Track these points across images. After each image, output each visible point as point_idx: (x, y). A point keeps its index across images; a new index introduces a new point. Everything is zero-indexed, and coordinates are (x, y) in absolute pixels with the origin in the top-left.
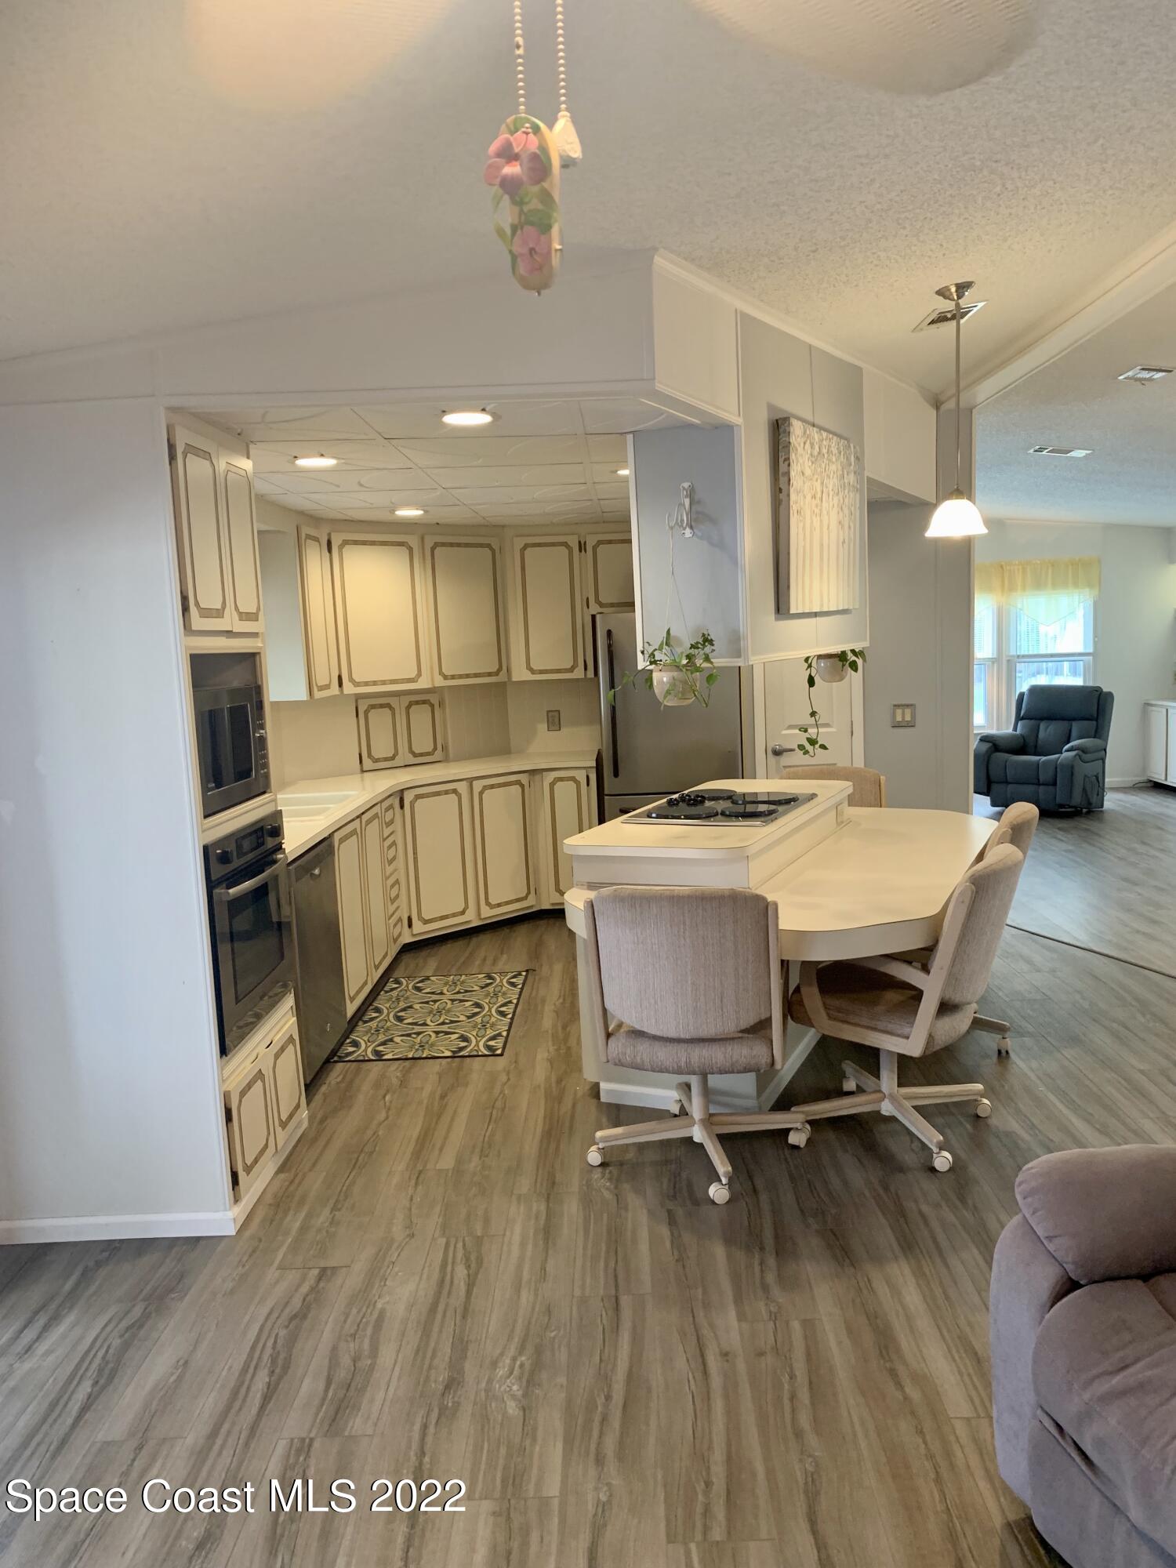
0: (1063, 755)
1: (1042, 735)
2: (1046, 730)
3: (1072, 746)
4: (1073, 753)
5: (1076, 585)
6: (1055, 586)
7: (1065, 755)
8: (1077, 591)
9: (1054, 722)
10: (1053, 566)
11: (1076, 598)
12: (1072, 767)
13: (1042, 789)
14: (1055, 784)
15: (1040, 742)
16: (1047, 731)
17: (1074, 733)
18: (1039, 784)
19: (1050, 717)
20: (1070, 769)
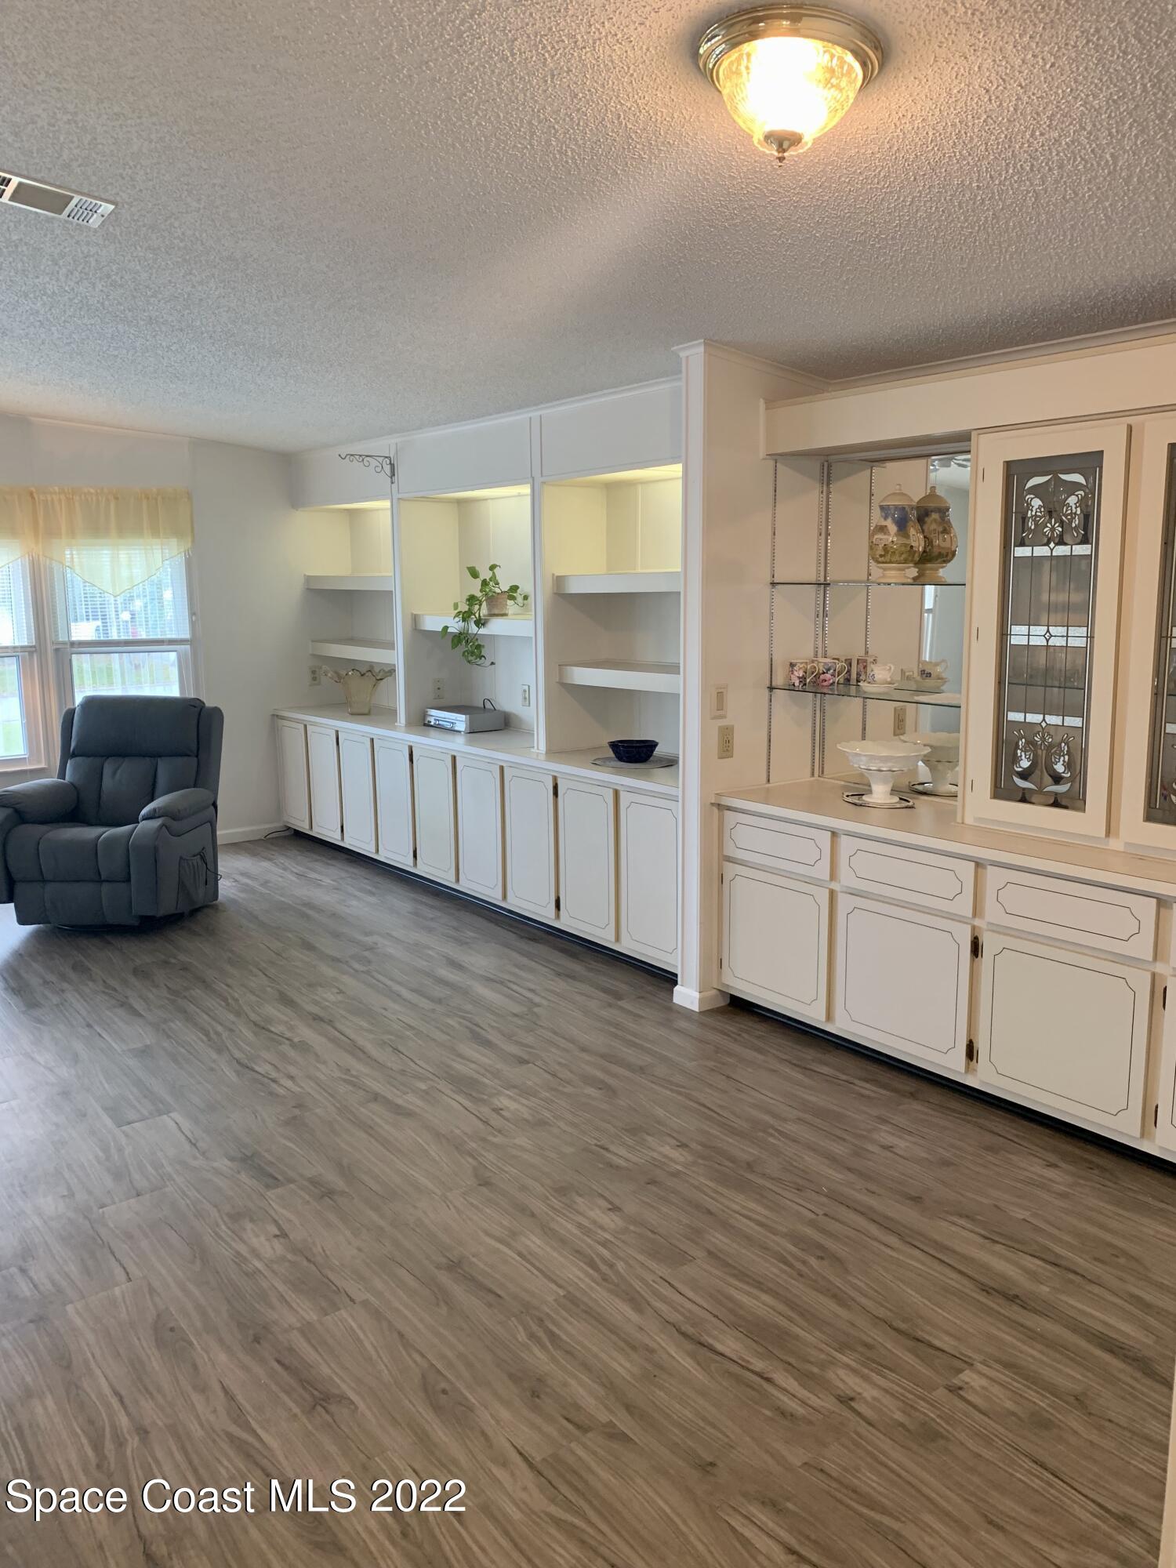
0: (140, 825)
1: (107, 782)
2: (114, 773)
3: (155, 810)
4: (155, 824)
5: (155, 532)
6: (122, 532)
7: (143, 825)
8: (158, 541)
9: (127, 759)
10: (117, 498)
11: (158, 554)
12: (156, 849)
13: (105, 888)
14: (128, 880)
15: (104, 797)
16: (117, 777)
17: (162, 781)
18: (99, 880)
19: (119, 752)
20: (152, 852)
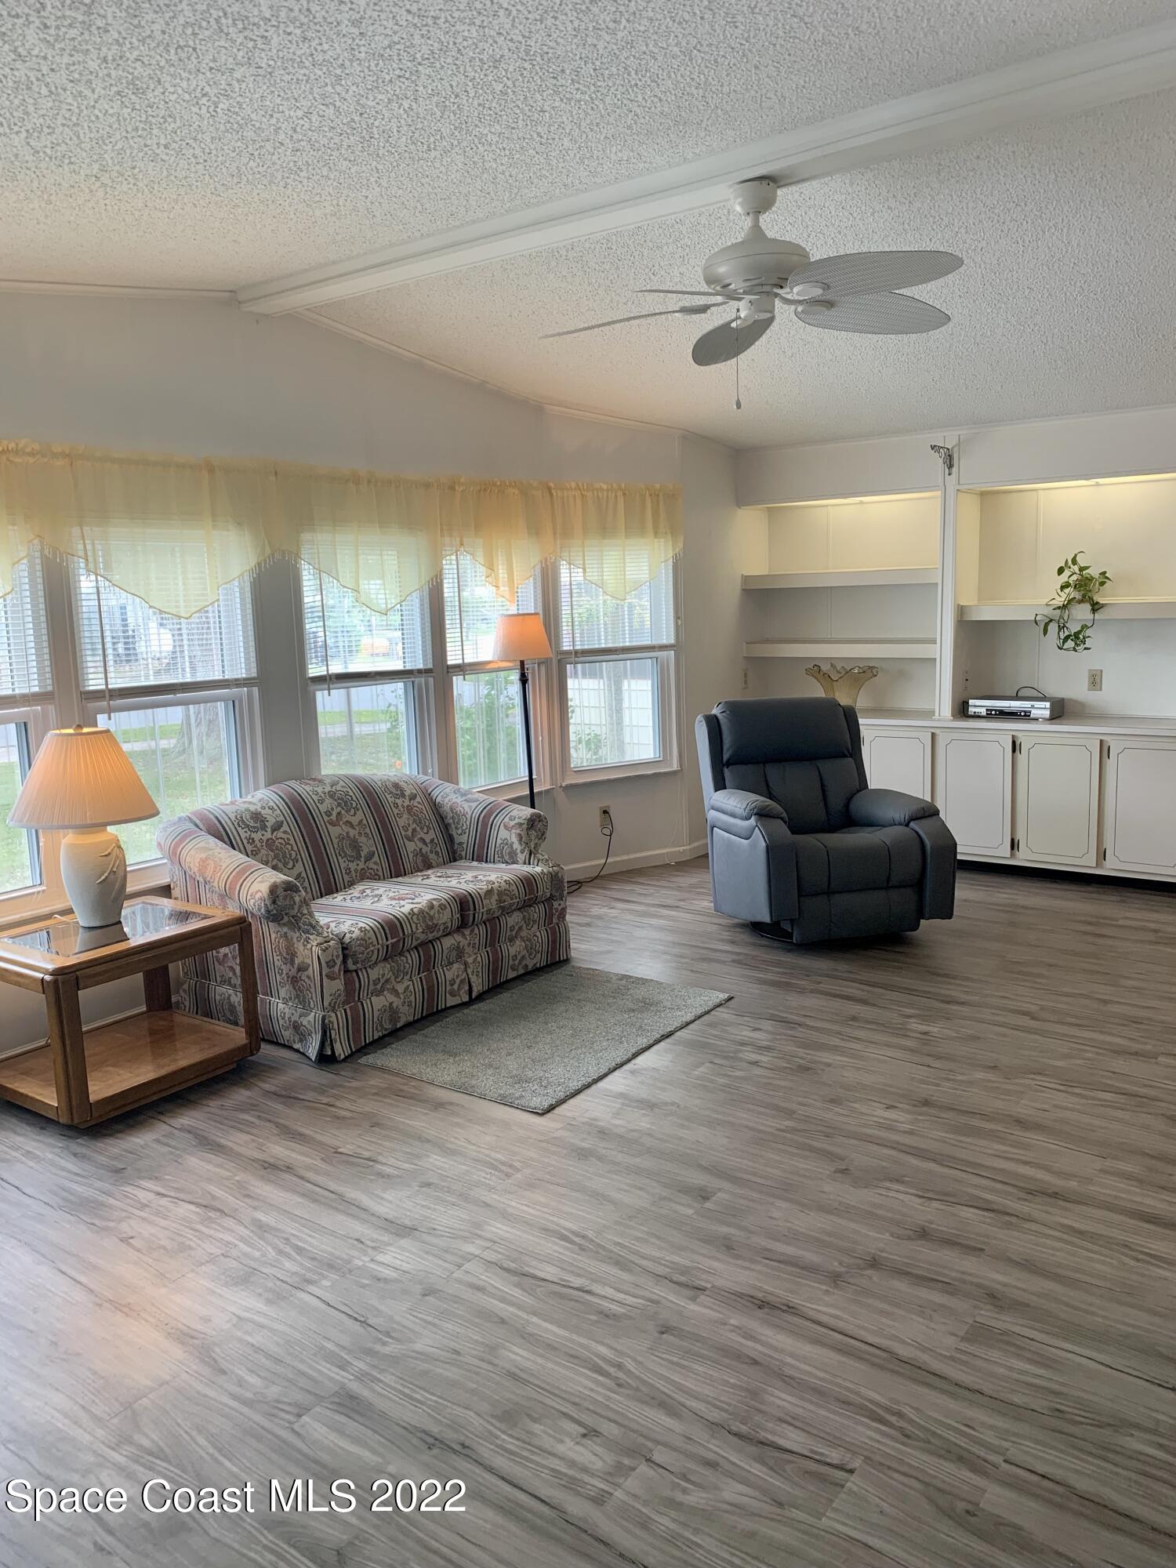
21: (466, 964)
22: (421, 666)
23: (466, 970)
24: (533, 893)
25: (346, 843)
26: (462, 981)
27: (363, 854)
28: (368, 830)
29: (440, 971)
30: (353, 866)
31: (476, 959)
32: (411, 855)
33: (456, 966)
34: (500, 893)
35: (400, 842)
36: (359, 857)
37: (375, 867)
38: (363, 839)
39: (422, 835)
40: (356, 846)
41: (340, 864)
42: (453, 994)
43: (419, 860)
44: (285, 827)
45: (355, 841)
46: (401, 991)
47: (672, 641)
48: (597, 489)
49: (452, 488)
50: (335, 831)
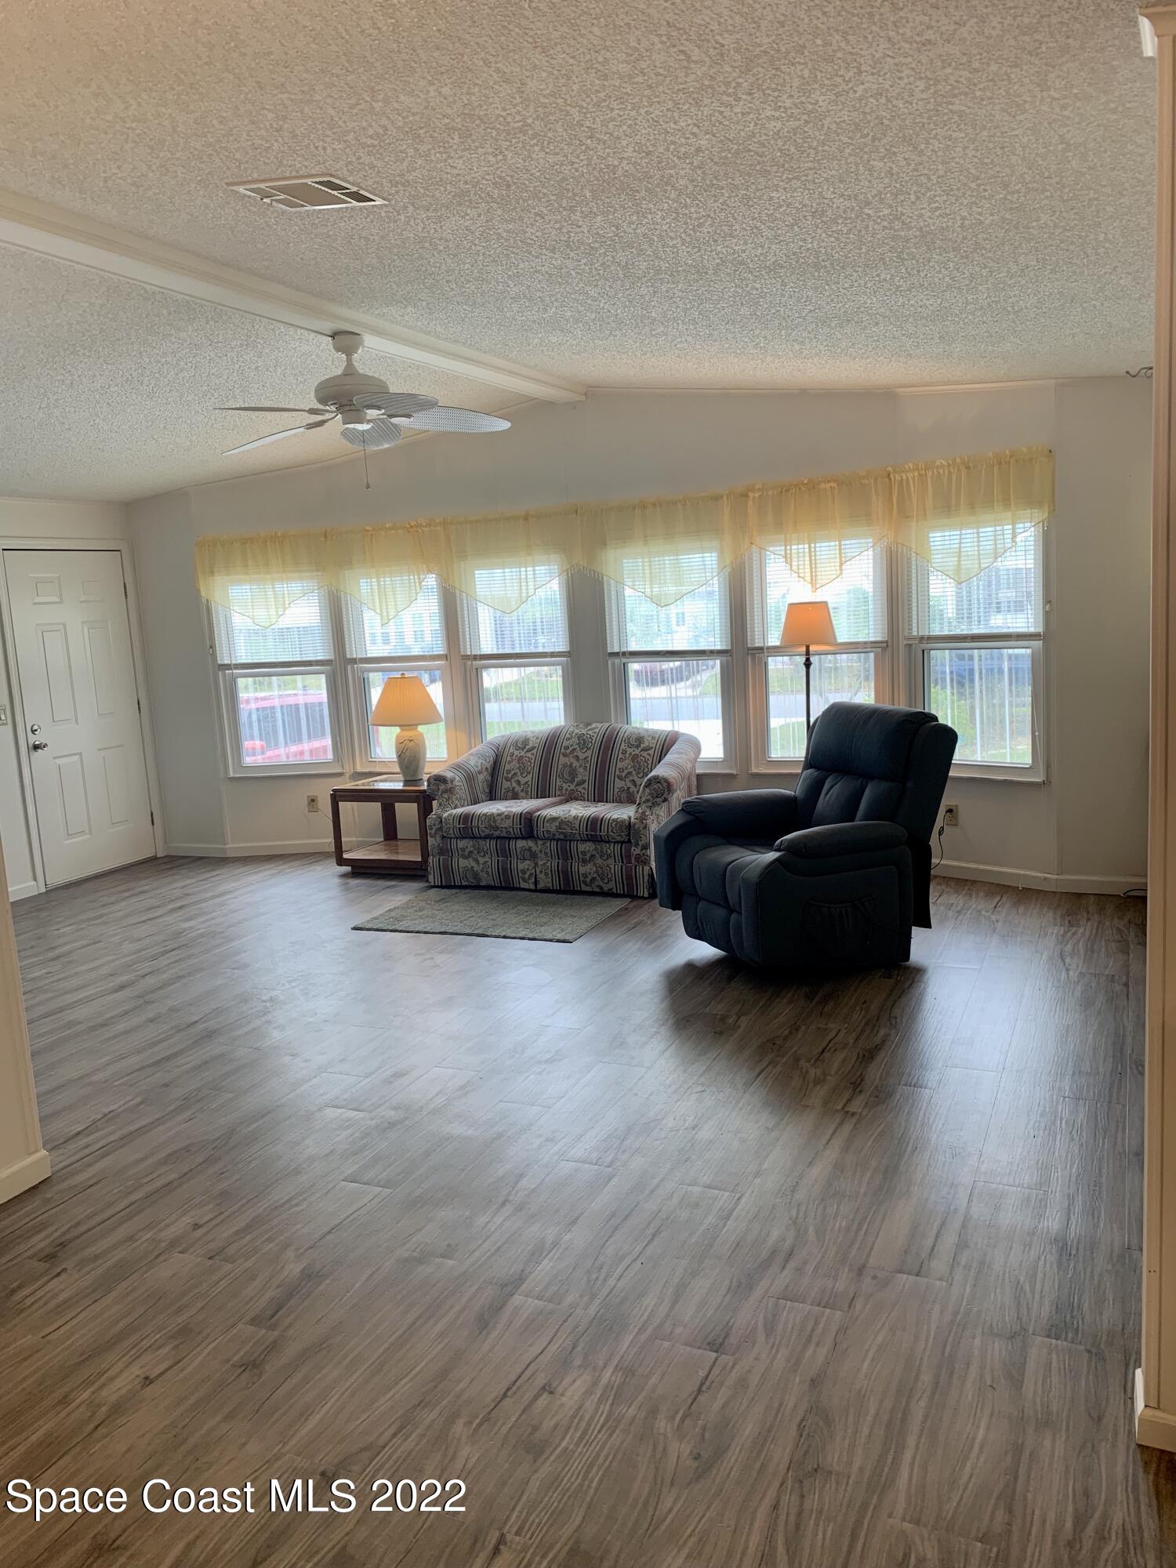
21: (536, 865)
22: (718, 648)
23: (535, 868)
24: (595, 831)
25: (567, 769)
26: (531, 874)
27: (576, 780)
28: (588, 765)
29: (514, 862)
30: (565, 786)
31: (545, 864)
32: (616, 790)
33: (527, 862)
34: (562, 822)
35: (611, 777)
36: (572, 781)
37: (583, 791)
38: (581, 770)
39: (636, 778)
40: (573, 773)
41: (557, 782)
42: (525, 881)
43: (624, 795)
44: (535, 751)
45: (575, 770)
46: (481, 862)
47: (1040, 630)
48: (937, 467)
49: (747, 496)
50: (563, 760)
